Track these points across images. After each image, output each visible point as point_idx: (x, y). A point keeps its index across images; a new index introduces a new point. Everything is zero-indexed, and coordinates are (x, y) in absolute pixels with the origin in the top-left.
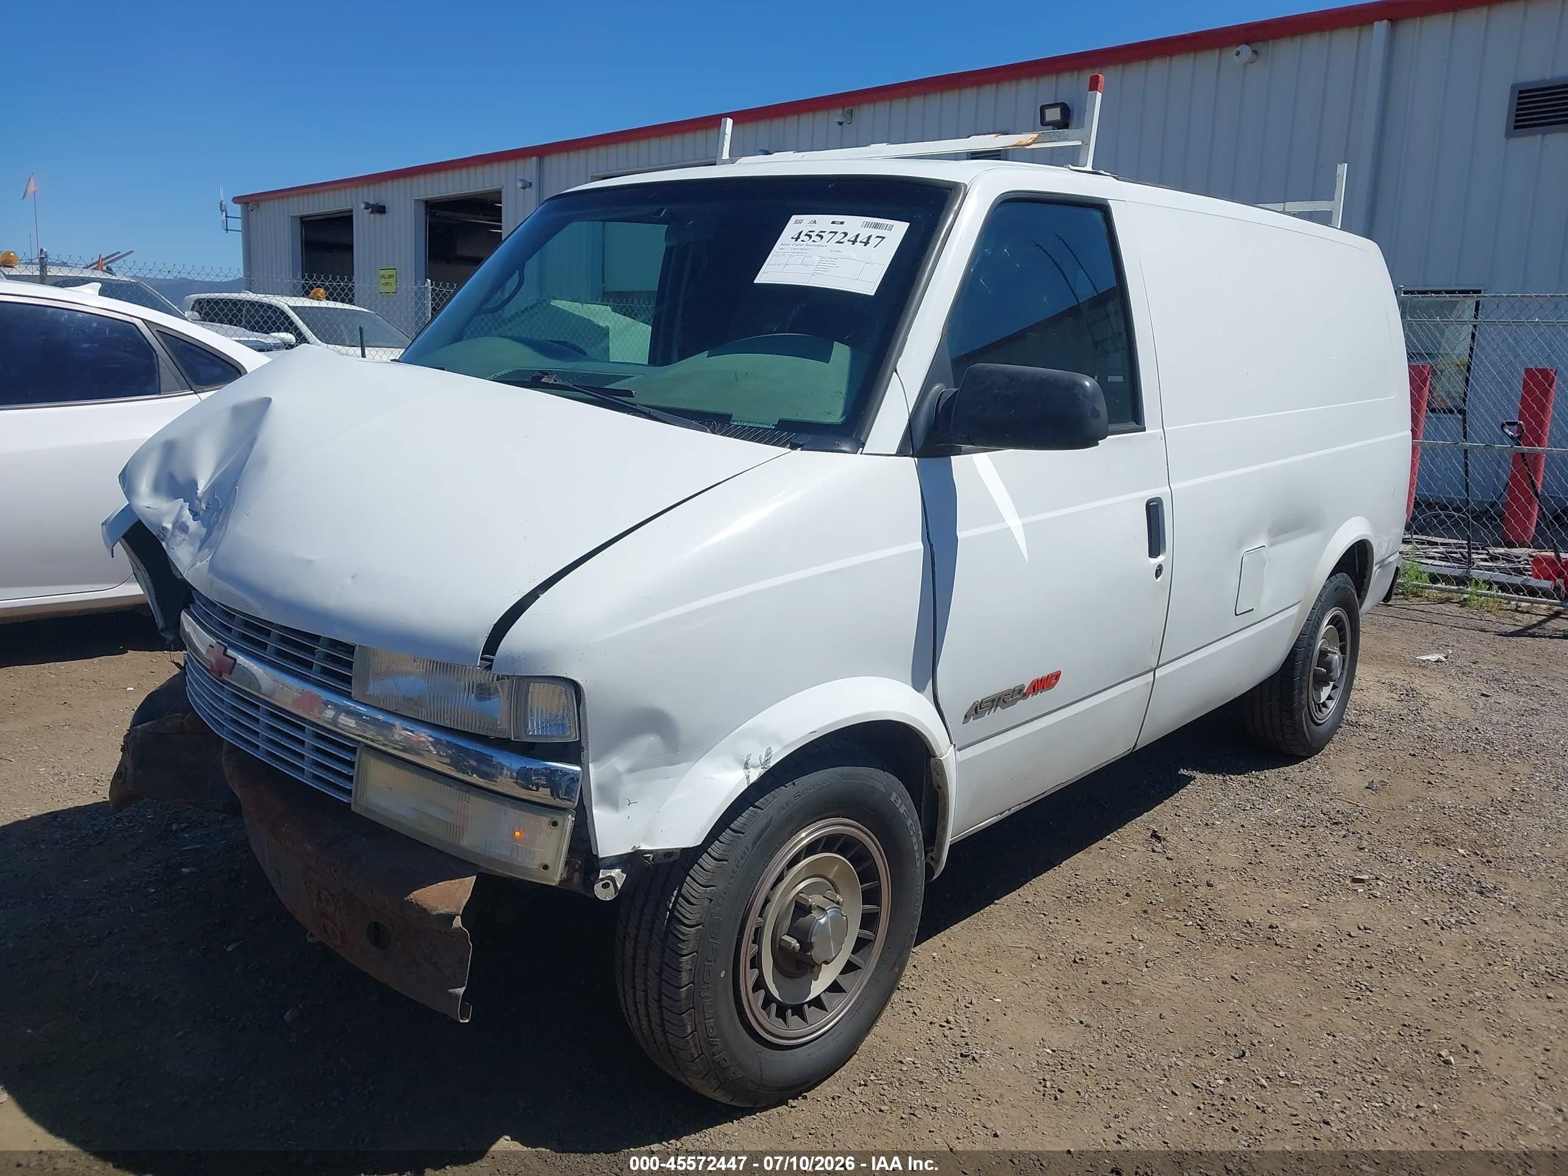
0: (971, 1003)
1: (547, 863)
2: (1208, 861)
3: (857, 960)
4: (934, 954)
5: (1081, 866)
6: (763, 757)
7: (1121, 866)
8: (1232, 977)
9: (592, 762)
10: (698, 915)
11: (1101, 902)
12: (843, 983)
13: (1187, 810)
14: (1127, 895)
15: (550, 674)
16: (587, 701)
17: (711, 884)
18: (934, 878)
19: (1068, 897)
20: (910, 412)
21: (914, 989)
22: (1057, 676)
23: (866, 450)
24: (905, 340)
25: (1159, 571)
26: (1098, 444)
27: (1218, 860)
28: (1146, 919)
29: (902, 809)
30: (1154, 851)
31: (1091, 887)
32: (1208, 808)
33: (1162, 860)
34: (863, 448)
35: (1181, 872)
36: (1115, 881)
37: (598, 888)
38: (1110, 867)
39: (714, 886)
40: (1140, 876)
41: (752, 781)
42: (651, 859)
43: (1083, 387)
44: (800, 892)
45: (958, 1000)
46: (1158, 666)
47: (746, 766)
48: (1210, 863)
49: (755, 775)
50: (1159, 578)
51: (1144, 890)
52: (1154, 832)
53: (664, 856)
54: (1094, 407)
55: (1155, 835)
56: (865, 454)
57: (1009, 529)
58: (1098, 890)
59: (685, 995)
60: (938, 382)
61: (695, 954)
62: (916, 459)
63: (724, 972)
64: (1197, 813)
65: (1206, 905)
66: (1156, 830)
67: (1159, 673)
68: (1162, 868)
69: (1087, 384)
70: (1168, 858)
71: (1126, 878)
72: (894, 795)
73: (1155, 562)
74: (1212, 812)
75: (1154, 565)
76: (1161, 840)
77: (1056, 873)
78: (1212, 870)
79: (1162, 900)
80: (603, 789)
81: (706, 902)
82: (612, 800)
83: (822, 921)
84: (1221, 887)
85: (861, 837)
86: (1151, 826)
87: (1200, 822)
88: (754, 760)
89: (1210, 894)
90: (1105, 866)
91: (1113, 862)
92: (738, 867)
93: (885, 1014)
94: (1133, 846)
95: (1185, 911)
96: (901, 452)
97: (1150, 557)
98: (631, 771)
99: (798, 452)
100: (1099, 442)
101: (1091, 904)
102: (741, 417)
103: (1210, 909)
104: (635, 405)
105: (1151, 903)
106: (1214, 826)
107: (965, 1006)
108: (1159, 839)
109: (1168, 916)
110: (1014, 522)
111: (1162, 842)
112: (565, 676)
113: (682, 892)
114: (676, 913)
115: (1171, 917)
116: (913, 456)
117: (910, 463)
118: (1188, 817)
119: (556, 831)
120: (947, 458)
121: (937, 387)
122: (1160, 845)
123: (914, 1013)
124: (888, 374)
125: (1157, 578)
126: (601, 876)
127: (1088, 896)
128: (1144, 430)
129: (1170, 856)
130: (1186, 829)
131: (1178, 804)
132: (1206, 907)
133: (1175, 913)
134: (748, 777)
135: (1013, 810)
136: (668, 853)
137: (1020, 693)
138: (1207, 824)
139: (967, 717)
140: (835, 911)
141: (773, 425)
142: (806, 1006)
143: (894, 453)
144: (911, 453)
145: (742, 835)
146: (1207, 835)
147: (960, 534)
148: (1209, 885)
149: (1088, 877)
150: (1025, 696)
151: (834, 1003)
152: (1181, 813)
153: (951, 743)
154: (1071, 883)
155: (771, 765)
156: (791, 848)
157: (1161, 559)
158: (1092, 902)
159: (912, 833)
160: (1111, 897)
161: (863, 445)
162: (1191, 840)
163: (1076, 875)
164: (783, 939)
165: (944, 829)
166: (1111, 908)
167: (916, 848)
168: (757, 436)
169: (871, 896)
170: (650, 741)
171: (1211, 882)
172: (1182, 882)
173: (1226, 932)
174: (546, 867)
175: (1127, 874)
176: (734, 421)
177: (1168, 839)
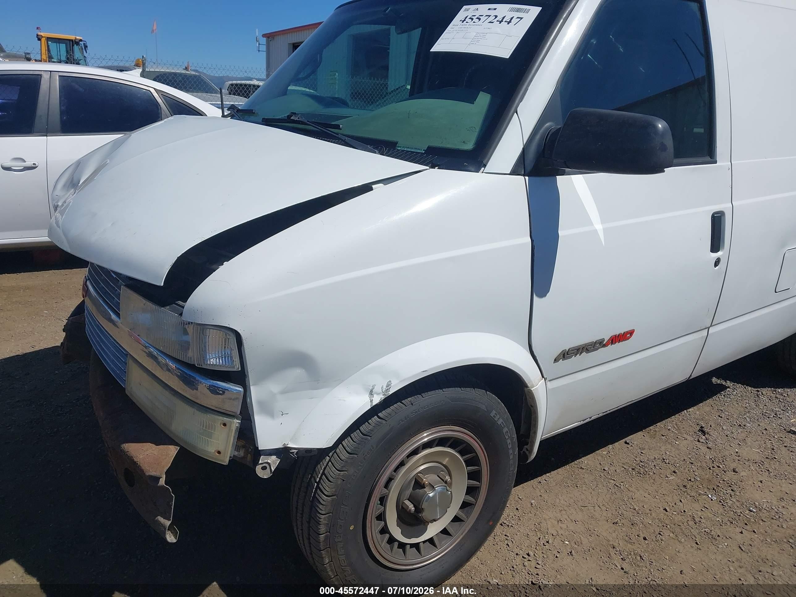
0: (548, 542)
1: (220, 449)
2: (737, 452)
3: (462, 515)
4: (533, 501)
5: (647, 447)
6: (385, 387)
7: (674, 450)
8: (740, 547)
9: (253, 385)
10: (334, 490)
11: (655, 475)
12: (450, 530)
13: (727, 413)
14: (674, 472)
15: (218, 324)
16: (245, 344)
17: (344, 469)
18: (528, 462)
19: (632, 469)
20: (525, 143)
21: (512, 526)
22: (631, 333)
23: (487, 169)
24: (526, 90)
25: (717, 262)
26: (664, 171)
27: (745, 452)
28: (684, 492)
29: (500, 422)
30: (699, 441)
31: (650, 463)
32: (744, 413)
33: (704, 449)
34: (485, 168)
35: (717, 459)
36: (668, 461)
37: (258, 469)
38: (666, 450)
39: (346, 471)
40: (686, 458)
41: (374, 404)
42: (295, 453)
43: (655, 127)
44: (420, 472)
45: (540, 538)
46: (711, 326)
47: (371, 393)
48: (738, 454)
49: (377, 399)
50: (717, 267)
51: (687, 469)
52: (702, 427)
53: (305, 452)
54: (662, 142)
55: (702, 430)
56: (485, 173)
57: (596, 230)
58: (654, 466)
59: (323, 539)
60: (549, 121)
61: (331, 514)
62: (527, 178)
63: (353, 526)
64: (735, 417)
65: (730, 486)
66: (703, 426)
67: (712, 330)
68: (702, 454)
69: (660, 126)
70: (708, 448)
71: (676, 459)
72: (494, 412)
73: (715, 255)
74: (745, 416)
75: (715, 258)
76: (705, 434)
77: (629, 450)
78: (739, 460)
79: (699, 479)
80: (261, 404)
81: (340, 482)
82: (269, 412)
83: (431, 495)
84: (743, 474)
85: (468, 440)
86: (700, 422)
87: (735, 423)
88: (378, 389)
89: (734, 477)
90: (663, 448)
91: (669, 446)
92: (365, 459)
93: (486, 544)
94: (685, 436)
95: (714, 489)
96: (514, 172)
97: (711, 252)
98: (283, 392)
99: (436, 170)
100: (665, 169)
101: (648, 476)
102: (403, 145)
103: (732, 490)
104: (338, 135)
105: (690, 480)
106: (746, 427)
107: (543, 544)
108: (704, 433)
109: (700, 491)
110: (599, 227)
111: (706, 436)
112: (228, 326)
113: (325, 472)
114: (320, 486)
115: (703, 493)
116: (524, 175)
117: (521, 181)
118: (728, 419)
119: (226, 429)
120: (554, 177)
121: (548, 124)
122: (704, 437)
123: (508, 545)
124: (511, 114)
125: (715, 267)
126: (260, 462)
127: (647, 470)
128: (716, 162)
129: (710, 446)
130: (724, 428)
131: (722, 409)
132: (729, 488)
133: (706, 490)
134: (371, 401)
135: (593, 418)
136: (308, 451)
137: (601, 344)
138: (740, 425)
139: (556, 360)
140: (442, 488)
141: (424, 150)
142: (421, 544)
143: (509, 173)
144: (523, 173)
145: (369, 438)
146: (740, 434)
147: (561, 233)
148: (734, 471)
149: (649, 455)
150: (605, 346)
151: (443, 542)
152: (723, 416)
153: (543, 377)
154: (637, 459)
155: (390, 393)
156: (409, 446)
157: (719, 254)
158: (649, 474)
159: (507, 437)
160: (662, 472)
161: (485, 166)
162: (727, 436)
163: (642, 453)
164: (404, 503)
165: (535, 433)
166: (661, 481)
167: (510, 447)
168: (410, 158)
169: (474, 476)
170: (298, 373)
171: (737, 470)
172: (716, 467)
173: (741, 510)
174: (219, 452)
175: (678, 456)
176: (399, 147)
177: (711, 433)
